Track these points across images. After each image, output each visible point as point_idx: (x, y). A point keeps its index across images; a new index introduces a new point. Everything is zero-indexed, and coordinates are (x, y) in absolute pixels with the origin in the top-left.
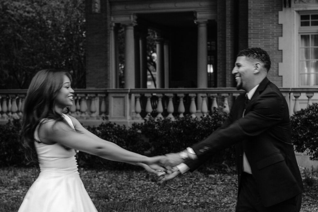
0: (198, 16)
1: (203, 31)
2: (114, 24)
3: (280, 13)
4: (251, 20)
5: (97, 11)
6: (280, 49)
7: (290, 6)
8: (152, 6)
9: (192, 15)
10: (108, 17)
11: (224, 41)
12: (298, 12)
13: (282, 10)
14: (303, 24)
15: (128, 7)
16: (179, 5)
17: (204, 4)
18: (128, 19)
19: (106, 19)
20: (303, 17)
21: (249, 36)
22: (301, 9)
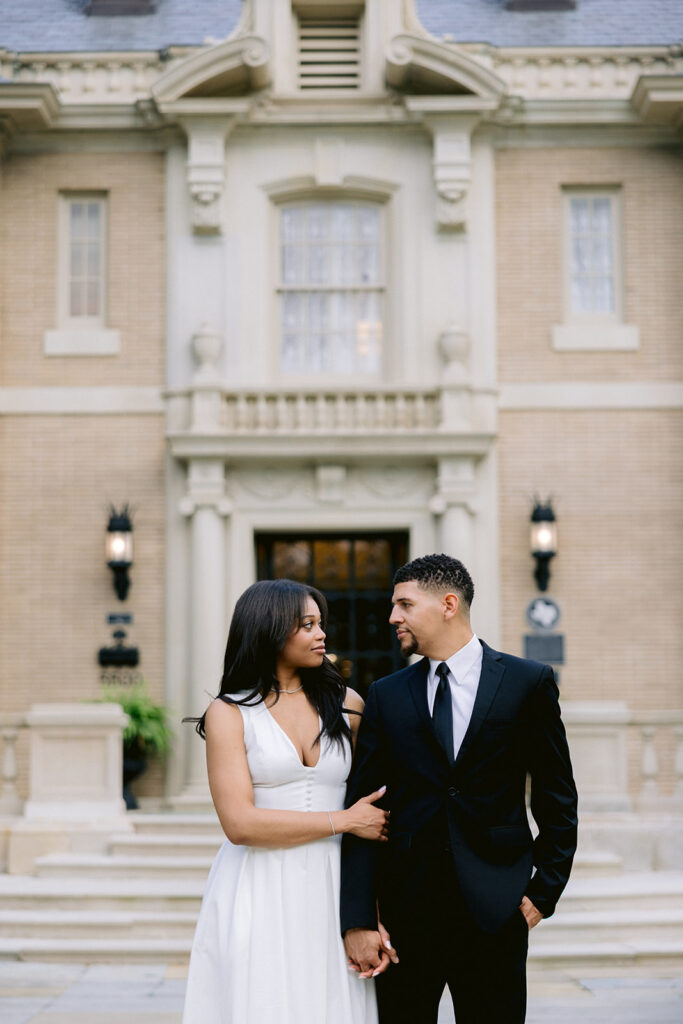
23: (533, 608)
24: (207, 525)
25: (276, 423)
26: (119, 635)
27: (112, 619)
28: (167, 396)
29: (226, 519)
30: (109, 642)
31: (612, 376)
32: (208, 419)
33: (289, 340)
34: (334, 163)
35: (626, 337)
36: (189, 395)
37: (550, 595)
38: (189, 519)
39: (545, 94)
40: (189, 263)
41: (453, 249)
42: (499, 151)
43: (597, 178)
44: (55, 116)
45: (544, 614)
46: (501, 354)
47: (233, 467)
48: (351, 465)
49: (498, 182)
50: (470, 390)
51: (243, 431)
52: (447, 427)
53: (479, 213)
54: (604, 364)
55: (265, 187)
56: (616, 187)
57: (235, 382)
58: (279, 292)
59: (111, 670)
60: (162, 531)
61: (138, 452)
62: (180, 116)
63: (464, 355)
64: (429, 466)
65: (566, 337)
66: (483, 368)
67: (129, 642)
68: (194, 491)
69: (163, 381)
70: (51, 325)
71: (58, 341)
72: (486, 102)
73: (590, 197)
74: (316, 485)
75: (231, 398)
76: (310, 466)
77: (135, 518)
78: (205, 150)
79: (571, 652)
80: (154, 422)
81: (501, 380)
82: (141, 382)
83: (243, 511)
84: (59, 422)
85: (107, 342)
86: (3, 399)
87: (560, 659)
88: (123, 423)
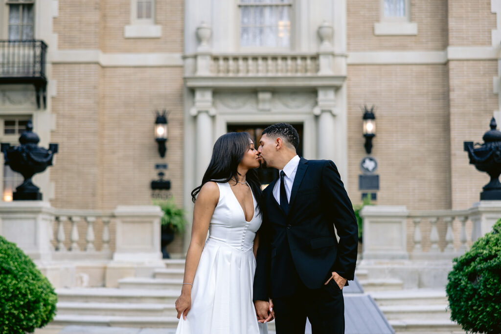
23: (364, 162)
24: (204, 121)
25: (238, 71)
26: (161, 174)
27: (157, 166)
28: (184, 58)
29: (213, 118)
30: (156, 178)
31: (403, 48)
32: (205, 68)
33: (245, 30)
35: (411, 28)
36: (195, 57)
37: (372, 156)
38: (195, 118)
45: (369, 165)
46: (349, 37)
47: (217, 92)
48: (275, 92)
50: (333, 55)
51: (221, 75)
52: (320, 74)
54: (400, 42)
58: (240, 6)
59: (157, 192)
60: (182, 124)
61: (170, 85)
63: (331, 37)
64: (313, 92)
65: (381, 28)
66: (340, 44)
67: (166, 178)
68: (198, 104)
69: (183, 50)
70: (128, 23)
71: (131, 31)
74: (257, 101)
75: (216, 59)
76: (254, 92)
77: (169, 117)
79: (383, 183)
80: (178, 70)
81: (349, 49)
82: (172, 51)
83: (222, 114)
84: (132, 71)
85: (154, 30)
86: (105, 59)
87: (377, 187)
88: (162, 71)
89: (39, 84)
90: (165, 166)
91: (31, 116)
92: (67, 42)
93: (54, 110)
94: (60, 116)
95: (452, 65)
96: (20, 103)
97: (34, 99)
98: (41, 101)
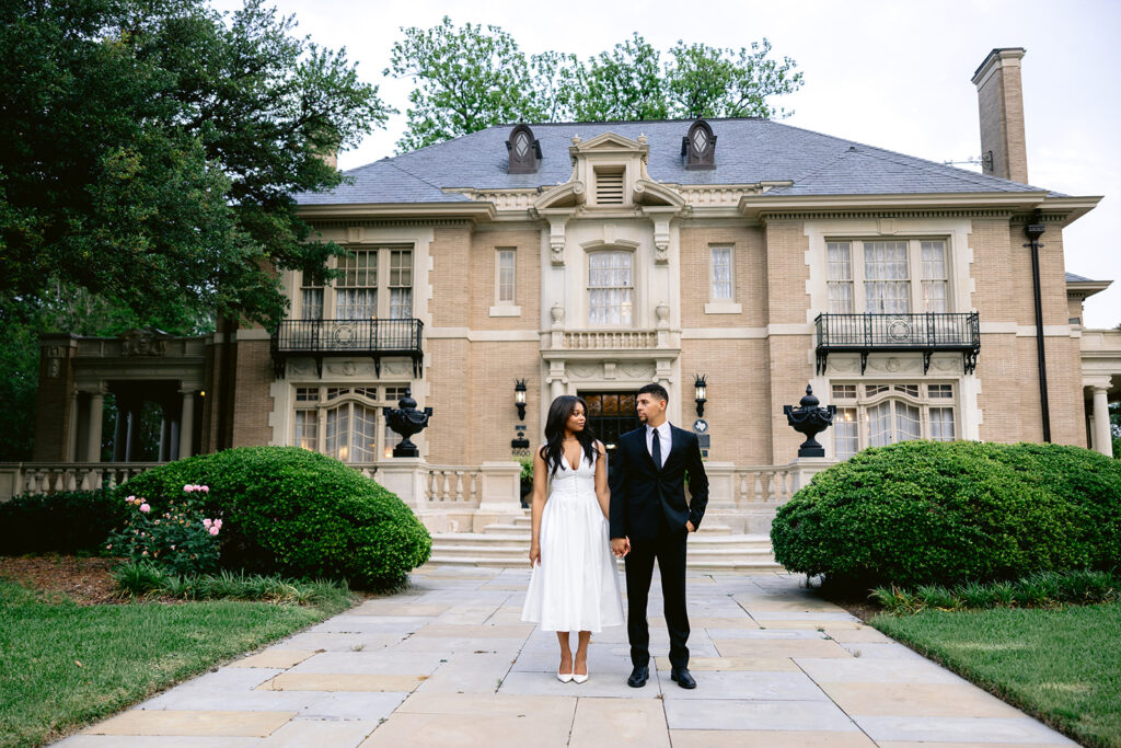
0: (184, 385)
1: (188, 404)
2: (76, 392)
3: (272, 384)
4: (238, 391)
5: (54, 375)
6: (270, 425)
7: (283, 377)
8: (128, 372)
9: (176, 384)
10: (69, 383)
11: (209, 416)
12: (293, 384)
13: (274, 381)
14: (298, 398)
15: (97, 372)
16: (161, 372)
17: (190, 372)
18: (95, 386)
19: (65, 385)
20: (299, 391)
21: (236, 410)
22: (296, 381)
23: (697, 424)
24: (557, 388)
25: (587, 345)
26: (521, 434)
27: (517, 428)
28: (541, 334)
29: (566, 383)
30: (517, 438)
31: (730, 325)
32: (558, 343)
33: (593, 310)
34: (612, 235)
35: (737, 308)
36: (551, 333)
37: (703, 418)
38: (550, 385)
39: (701, 205)
40: (551, 278)
41: (663, 271)
42: (682, 230)
43: (724, 241)
44: (494, 216)
45: (701, 426)
46: (682, 315)
47: (569, 363)
48: (619, 363)
49: (681, 242)
50: (669, 331)
51: (572, 348)
52: (657, 348)
53: (674, 255)
54: (727, 319)
55: (582, 245)
56: (733, 244)
57: (568, 328)
58: (588, 289)
59: (517, 449)
60: (539, 391)
61: (528, 357)
62: (546, 215)
63: (667, 316)
64: (652, 363)
65: (710, 309)
66: (675, 322)
67: (525, 438)
68: (552, 373)
69: (539, 328)
70: (493, 305)
71: (494, 311)
72: (676, 208)
73: (722, 248)
74: (604, 372)
75: (568, 335)
76: (601, 363)
77: (528, 385)
78: (557, 230)
79: (712, 442)
80: (535, 344)
81: (682, 326)
82: (531, 328)
83: (573, 382)
84: (496, 345)
85: (515, 311)
86: (472, 335)
87: (708, 446)
88: (522, 344)
89: (416, 356)
90: (524, 428)
91: (409, 383)
92: (440, 320)
93: (428, 379)
94: (433, 384)
95: (772, 339)
96: (400, 373)
97: (412, 369)
98: (417, 372)
